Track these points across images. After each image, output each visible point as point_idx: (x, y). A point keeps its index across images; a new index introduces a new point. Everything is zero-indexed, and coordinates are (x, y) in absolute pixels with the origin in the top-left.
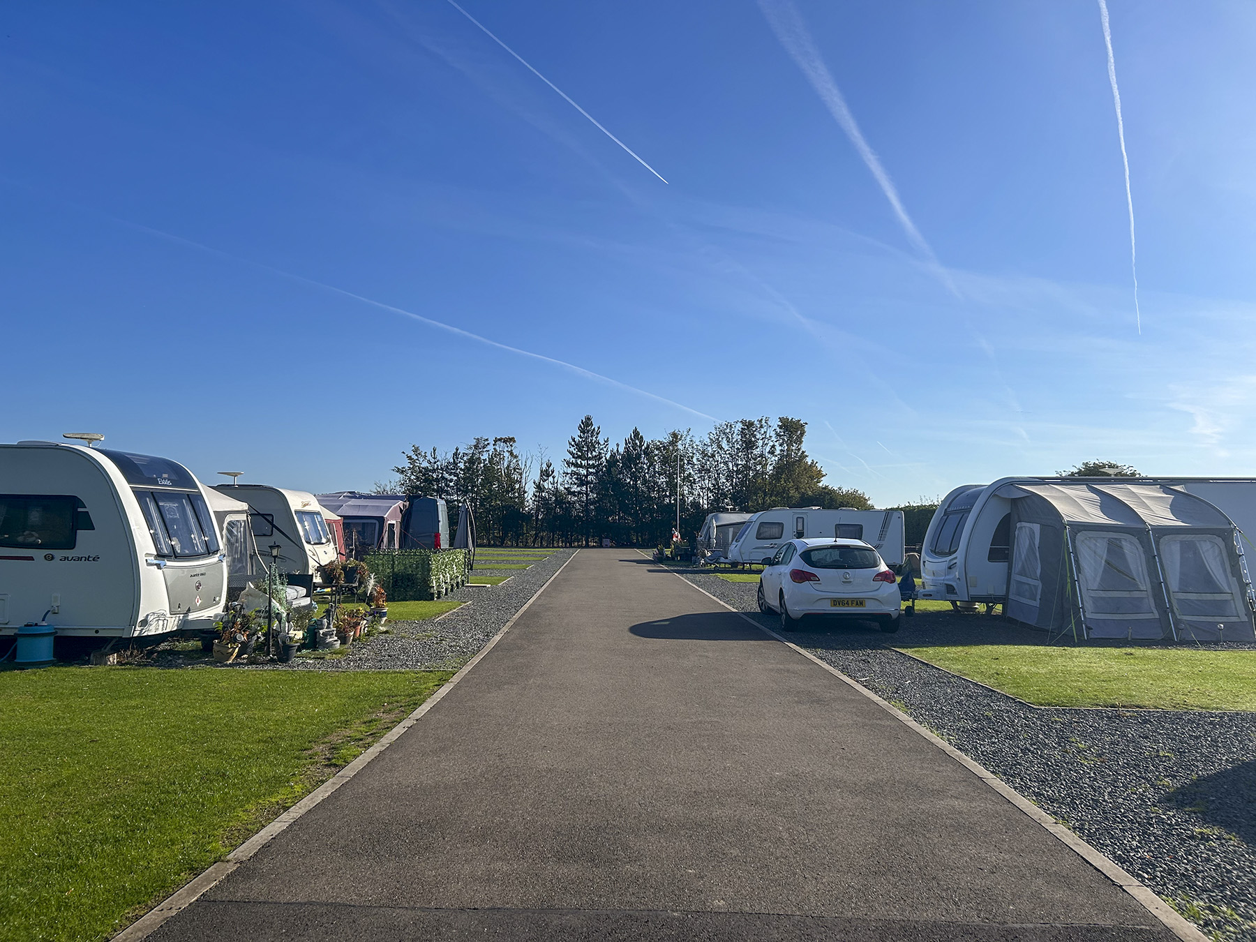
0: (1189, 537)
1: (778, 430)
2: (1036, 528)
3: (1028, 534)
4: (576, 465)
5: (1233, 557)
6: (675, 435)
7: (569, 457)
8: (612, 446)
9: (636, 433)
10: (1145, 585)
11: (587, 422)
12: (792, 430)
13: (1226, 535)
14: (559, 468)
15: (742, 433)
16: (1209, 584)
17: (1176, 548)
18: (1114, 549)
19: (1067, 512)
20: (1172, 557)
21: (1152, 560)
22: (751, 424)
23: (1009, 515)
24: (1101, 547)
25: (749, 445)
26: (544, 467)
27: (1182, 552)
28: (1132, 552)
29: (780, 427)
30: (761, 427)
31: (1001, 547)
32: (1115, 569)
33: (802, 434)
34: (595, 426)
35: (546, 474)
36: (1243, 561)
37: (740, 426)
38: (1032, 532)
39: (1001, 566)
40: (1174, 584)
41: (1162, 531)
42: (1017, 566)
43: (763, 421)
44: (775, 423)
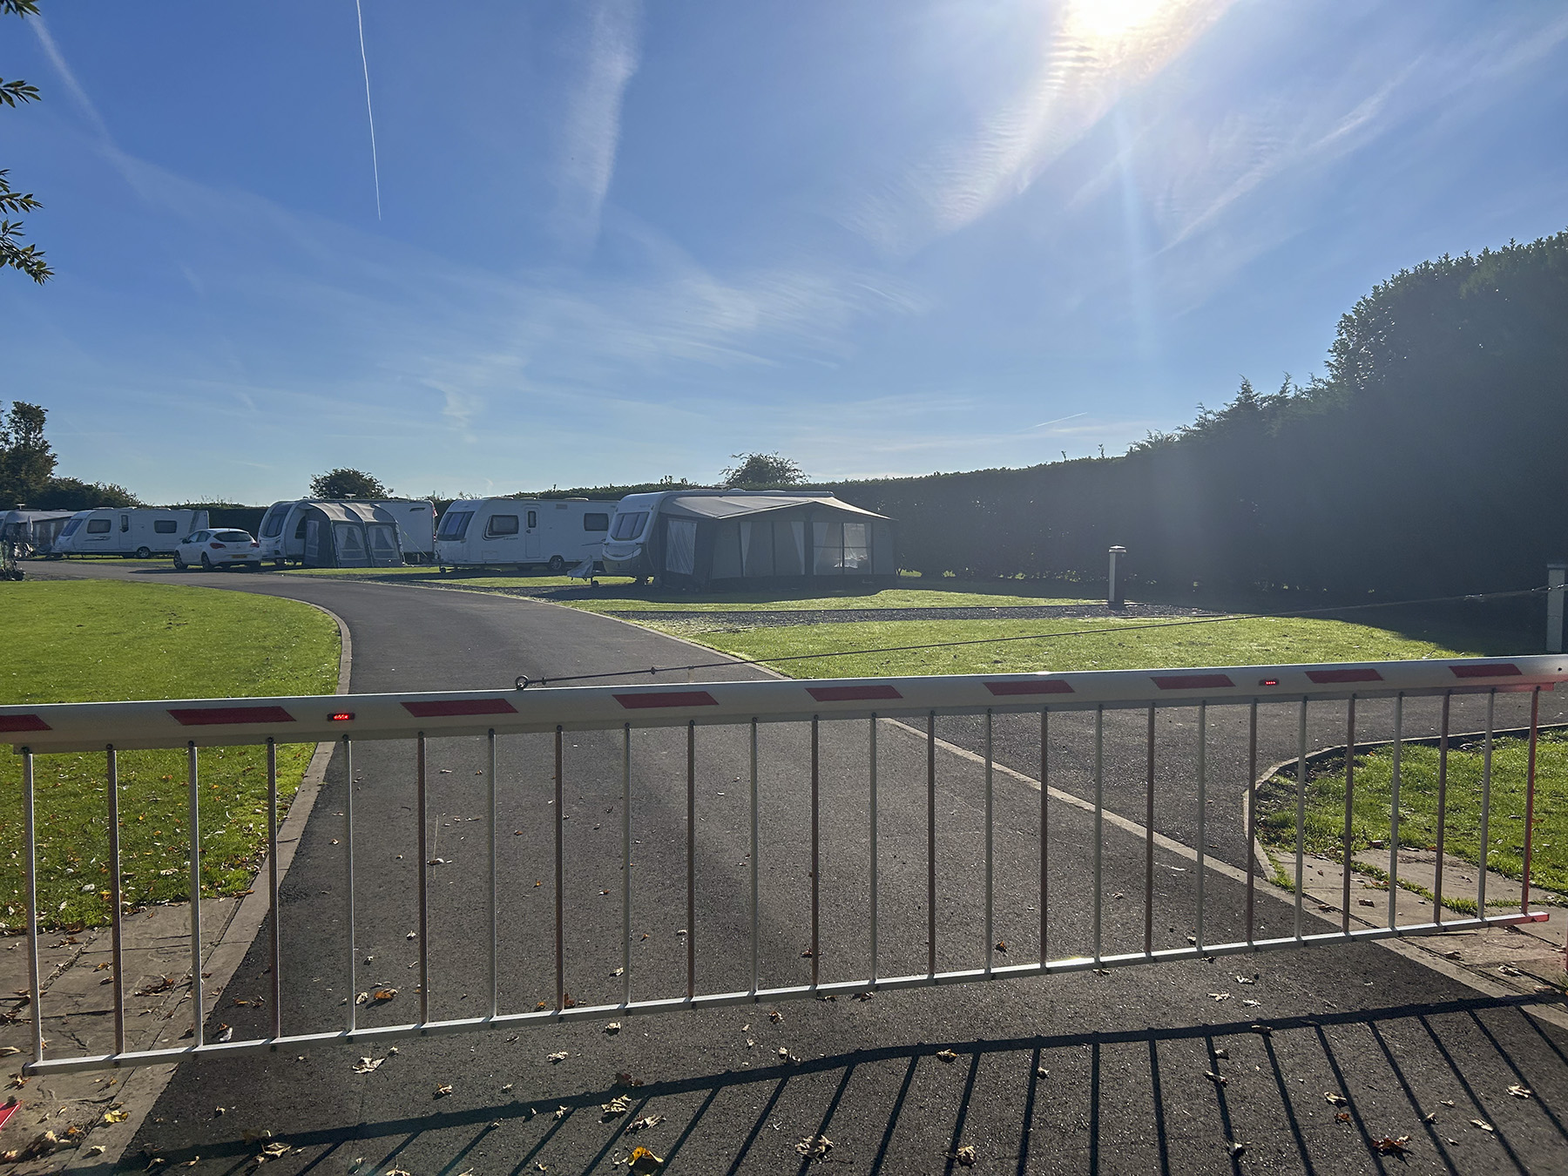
0: (379, 526)
1: (13, 416)
2: (317, 523)
3: (313, 525)
5: (395, 534)
10: (362, 546)
12: (29, 416)
13: (393, 525)
16: (387, 545)
17: (374, 531)
18: (350, 531)
19: (331, 515)
20: (372, 532)
21: (365, 536)
23: (304, 517)
24: (346, 531)
27: (377, 532)
28: (357, 531)
29: (14, 412)
31: (301, 532)
32: (351, 540)
33: (42, 422)
36: (399, 535)
38: (315, 525)
39: (302, 540)
40: (373, 545)
41: (368, 524)
42: (309, 541)
44: (9, 408)
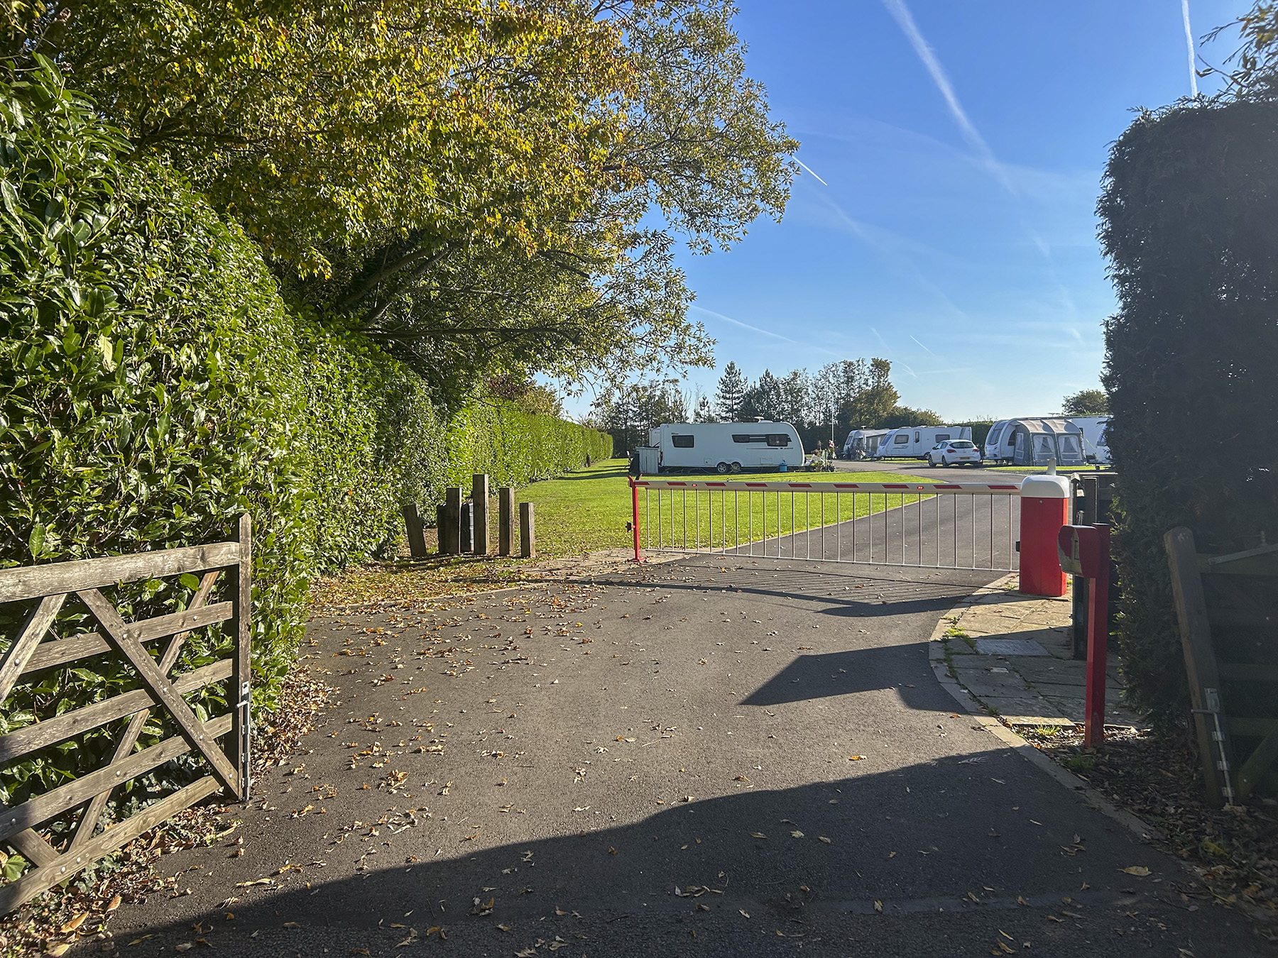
0: (1067, 436)
1: (871, 368)
2: (1022, 434)
3: (1020, 436)
4: (724, 398)
5: (1080, 441)
6: (795, 374)
7: (719, 392)
8: (750, 383)
9: (767, 374)
10: (1053, 451)
11: (732, 367)
12: (881, 367)
14: (712, 400)
15: (845, 372)
16: (1072, 450)
17: (1064, 439)
18: (1045, 440)
19: (1032, 430)
20: (1062, 441)
21: (1055, 443)
22: (851, 364)
23: (1014, 430)
24: (1041, 440)
25: (850, 380)
26: (702, 400)
28: (1050, 442)
29: (872, 365)
30: (859, 365)
31: (1012, 441)
32: (1045, 445)
33: (888, 370)
34: (737, 368)
35: (703, 405)
37: (842, 366)
38: (1022, 436)
39: (1012, 447)
40: (1062, 450)
41: (1059, 435)
42: (1017, 447)
43: (860, 362)
44: (869, 363)
